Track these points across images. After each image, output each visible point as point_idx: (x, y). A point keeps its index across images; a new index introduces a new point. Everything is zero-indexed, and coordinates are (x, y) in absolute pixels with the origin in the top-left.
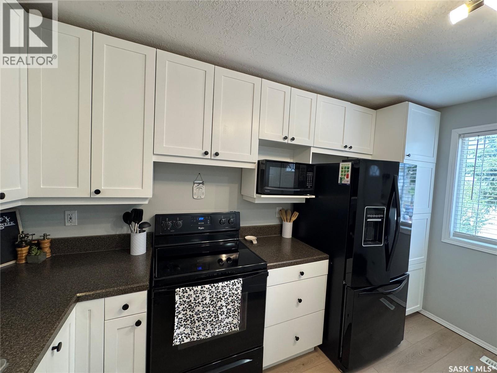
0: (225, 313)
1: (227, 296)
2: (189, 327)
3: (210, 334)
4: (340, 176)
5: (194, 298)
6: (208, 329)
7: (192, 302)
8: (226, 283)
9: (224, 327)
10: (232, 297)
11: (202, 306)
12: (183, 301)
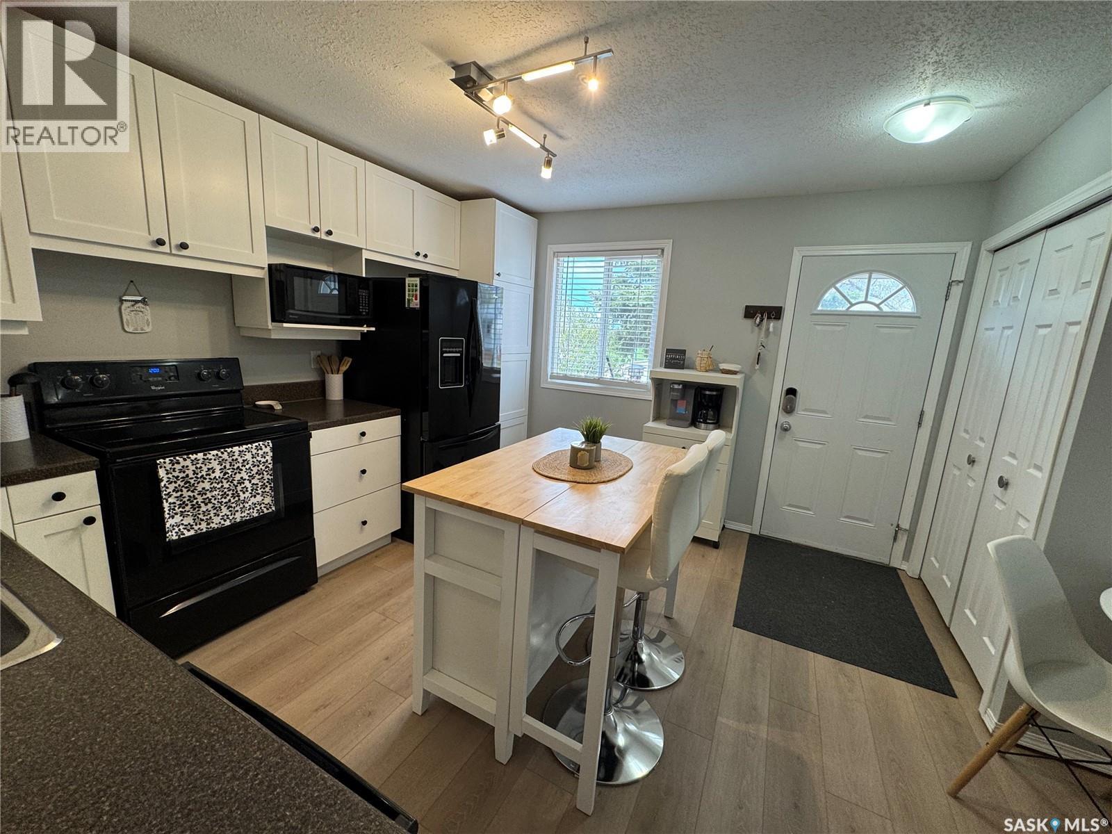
0: (249, 490)
1: (249, 465)
2: (189, 515)
3: (228, 520)
4: (407, 297)
5: (193, 471)
6: (223, 514)
7: (190, 477)
8: (245, 446)
9: (249, 509)
10: (258, 466)
11: (209, 482)
12: (173, 476)
